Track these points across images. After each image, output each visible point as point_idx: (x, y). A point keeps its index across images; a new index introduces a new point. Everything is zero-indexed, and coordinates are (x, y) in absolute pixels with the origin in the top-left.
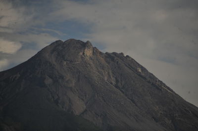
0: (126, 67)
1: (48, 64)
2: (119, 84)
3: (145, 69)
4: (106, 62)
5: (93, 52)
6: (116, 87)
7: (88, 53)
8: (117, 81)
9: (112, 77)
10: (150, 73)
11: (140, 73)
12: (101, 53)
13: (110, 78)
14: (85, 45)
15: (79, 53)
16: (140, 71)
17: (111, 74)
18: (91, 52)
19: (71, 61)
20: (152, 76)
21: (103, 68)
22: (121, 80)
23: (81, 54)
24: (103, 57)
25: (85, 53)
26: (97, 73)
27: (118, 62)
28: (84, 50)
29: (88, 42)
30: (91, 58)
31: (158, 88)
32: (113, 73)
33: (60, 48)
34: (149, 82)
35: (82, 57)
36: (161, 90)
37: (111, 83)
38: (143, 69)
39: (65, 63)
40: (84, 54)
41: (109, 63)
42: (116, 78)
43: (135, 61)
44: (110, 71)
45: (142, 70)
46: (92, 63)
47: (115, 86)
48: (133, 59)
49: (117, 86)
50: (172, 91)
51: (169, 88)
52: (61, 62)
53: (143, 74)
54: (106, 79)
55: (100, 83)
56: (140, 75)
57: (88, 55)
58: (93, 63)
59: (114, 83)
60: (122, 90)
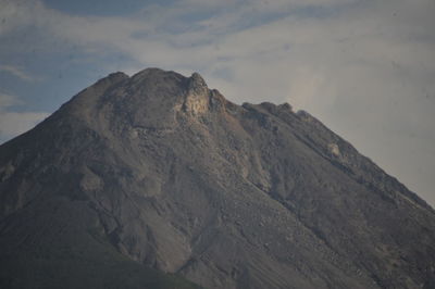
0: (298, 143)
1: (91, 138)
2: (281, 188)
3: (350, 146)
4: (245, 128)
5: (210, 101)
6: (273, 197)
7: (197, 104)
8: (275, 180)
9: (260, 168)
10: (363, 157)
11: (336, 157)
12: (230, 105)
13: (257, 171)
14: (187, 85)
15: (171, 105)
16: (336, 151)
17: (258, 160)
18: (204, 102)
19: (151, 129)
20: (368, 166)
21: (236, 145)
22: (286, 178)
23: (178, 107)
24: (235, 116)
25: (189, 105)
26: (221, 158)
27: (276, 129)
28: (185, 97)
29: (195, 77)
30: (204, 120)
31: (384, 197)
32: (264, 158)
33: (122, 93)
34: (360, 181)
35: (179, 118)
36: (393, 202)
37: (260, 186)
38: (345, 146)
39: (136, 133)
40: (184, 108)
41: (251, 131)
42: (272, 173)
43: (321, 124)
44: (256, 154)
45: (341, 149)
46: (206, 133)
47: (269, 194)
48: (315, 120)
49: (273, 194)
50: (424, 204)
51: (414, 196)
52: (125, 129)
53: (344, 161)
54: (245, 174)
55: (228, 184)
56: (336, 163)
57: (196, 111)
58: (210, 132)
59: (266, 185)
60: (288, 202)
